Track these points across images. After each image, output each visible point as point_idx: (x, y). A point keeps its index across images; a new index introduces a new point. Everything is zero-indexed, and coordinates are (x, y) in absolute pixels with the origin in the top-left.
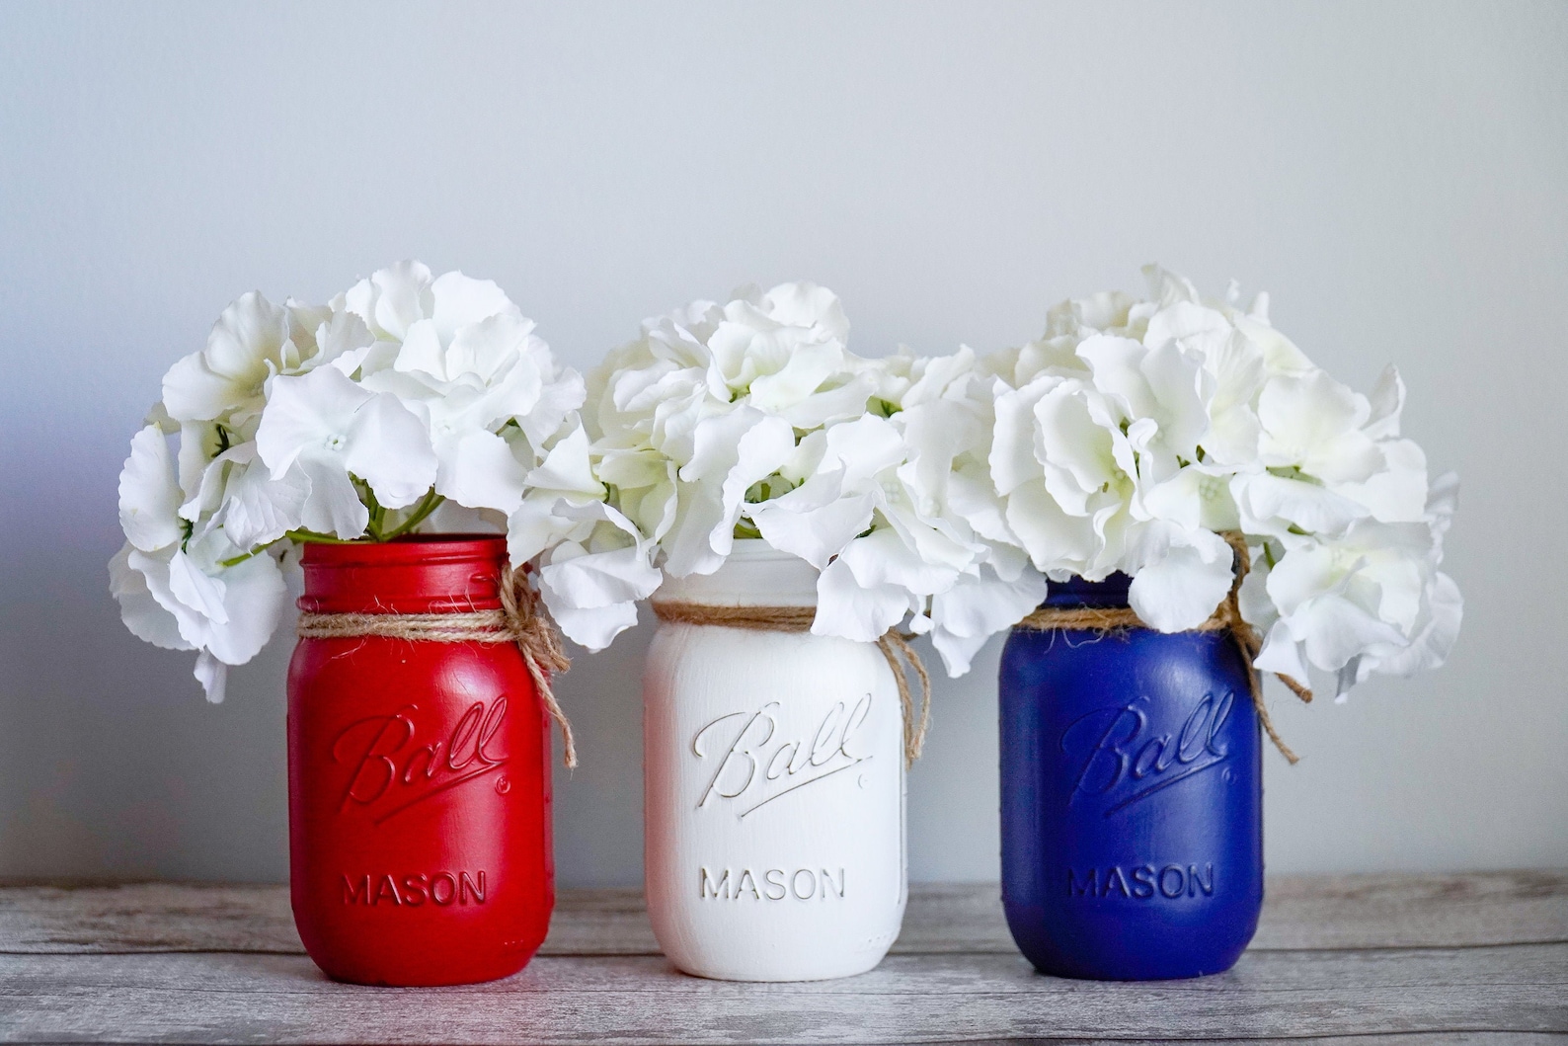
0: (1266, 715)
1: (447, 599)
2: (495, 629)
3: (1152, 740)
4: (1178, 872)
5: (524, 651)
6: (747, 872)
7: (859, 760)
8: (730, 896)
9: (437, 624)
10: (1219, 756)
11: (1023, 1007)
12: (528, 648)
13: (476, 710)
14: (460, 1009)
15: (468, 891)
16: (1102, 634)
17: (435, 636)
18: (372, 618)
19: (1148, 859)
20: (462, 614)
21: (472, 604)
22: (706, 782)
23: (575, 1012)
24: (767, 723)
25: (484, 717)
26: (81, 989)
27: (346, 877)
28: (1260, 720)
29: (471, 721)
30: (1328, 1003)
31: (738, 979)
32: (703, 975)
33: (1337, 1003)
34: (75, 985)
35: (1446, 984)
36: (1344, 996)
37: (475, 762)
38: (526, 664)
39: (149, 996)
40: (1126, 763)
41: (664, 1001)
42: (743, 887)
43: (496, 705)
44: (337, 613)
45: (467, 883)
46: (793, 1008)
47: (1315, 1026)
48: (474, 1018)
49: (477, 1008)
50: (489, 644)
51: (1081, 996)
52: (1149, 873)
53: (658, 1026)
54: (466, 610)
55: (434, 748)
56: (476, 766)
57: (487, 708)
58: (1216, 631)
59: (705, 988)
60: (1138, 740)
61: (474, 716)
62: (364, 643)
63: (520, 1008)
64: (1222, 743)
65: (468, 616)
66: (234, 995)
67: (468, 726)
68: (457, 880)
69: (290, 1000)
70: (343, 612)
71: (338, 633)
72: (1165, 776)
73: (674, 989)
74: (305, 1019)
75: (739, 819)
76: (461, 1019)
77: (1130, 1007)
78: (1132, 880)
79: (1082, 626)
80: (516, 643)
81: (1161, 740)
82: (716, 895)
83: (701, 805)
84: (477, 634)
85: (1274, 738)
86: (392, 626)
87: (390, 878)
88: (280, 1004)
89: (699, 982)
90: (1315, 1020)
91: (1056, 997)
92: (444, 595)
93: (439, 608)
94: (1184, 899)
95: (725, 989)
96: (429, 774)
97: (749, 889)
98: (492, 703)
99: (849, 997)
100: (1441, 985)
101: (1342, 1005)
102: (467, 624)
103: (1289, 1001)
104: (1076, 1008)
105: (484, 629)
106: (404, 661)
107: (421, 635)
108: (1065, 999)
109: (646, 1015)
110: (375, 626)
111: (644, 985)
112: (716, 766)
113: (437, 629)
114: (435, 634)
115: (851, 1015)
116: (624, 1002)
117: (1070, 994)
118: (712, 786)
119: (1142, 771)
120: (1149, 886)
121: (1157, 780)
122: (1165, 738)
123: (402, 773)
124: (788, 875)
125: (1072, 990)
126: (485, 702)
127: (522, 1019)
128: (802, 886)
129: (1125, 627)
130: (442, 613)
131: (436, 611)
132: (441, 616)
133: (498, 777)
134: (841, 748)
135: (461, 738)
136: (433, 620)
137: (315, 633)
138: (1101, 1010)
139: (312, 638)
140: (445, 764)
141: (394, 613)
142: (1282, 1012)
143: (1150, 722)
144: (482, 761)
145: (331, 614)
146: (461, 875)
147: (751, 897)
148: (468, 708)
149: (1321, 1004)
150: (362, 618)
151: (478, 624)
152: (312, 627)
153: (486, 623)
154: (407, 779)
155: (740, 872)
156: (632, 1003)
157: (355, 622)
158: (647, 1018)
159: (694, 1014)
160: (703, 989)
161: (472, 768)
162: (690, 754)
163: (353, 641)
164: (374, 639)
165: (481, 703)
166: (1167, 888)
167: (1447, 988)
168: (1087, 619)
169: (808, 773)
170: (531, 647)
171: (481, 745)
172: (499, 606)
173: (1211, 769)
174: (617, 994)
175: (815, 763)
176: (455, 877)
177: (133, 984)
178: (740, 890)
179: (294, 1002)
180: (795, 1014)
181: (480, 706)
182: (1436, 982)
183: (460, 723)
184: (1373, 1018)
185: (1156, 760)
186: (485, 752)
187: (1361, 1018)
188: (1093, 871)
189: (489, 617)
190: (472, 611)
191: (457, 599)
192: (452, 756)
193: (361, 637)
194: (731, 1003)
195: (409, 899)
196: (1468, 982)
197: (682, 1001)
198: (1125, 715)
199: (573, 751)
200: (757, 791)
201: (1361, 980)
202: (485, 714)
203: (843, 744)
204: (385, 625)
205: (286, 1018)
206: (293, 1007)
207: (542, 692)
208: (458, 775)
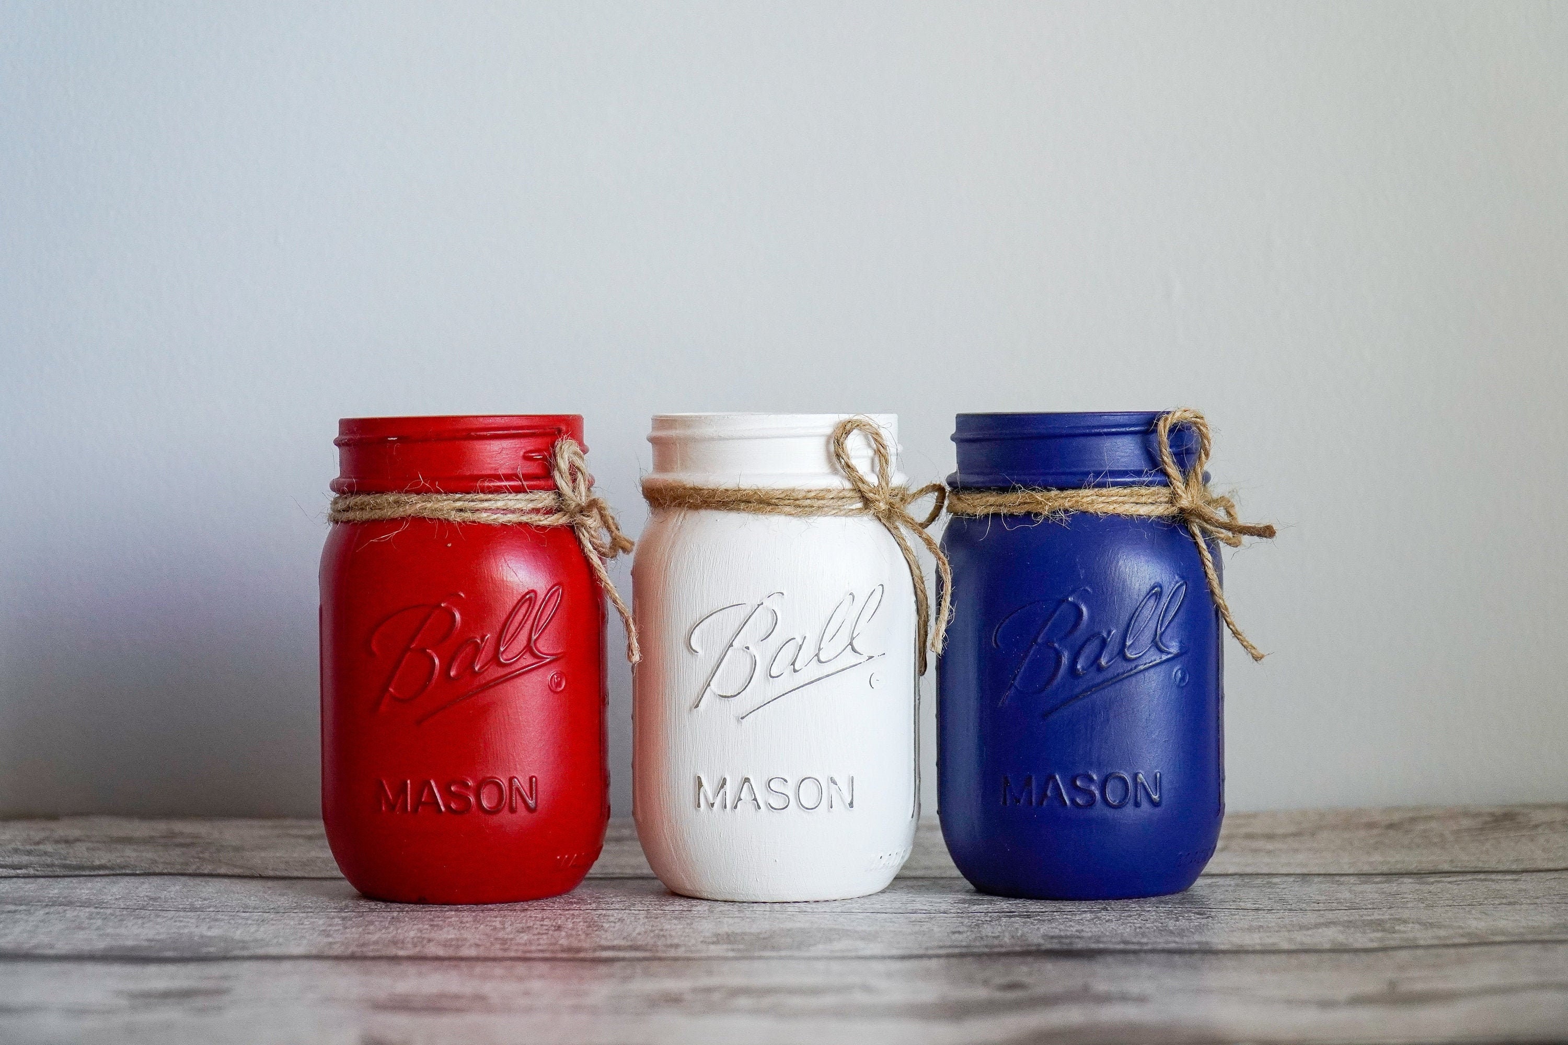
0: (1227, 609)
1: (498, 478)
2: (549, 511)
3: (1093, 636)
4: (1123, 780)
5: (581, 536)
6: (747, 780)
7: (871, 657)
8: (728, 806)
9: (486, 505)
10: (1169, 653)
11: (1054, 925)
12: (585, 533)
13: (529, 598)
14: (431, 925)
15: (518, 797)
16: (1041, 520)
17: (484, 517)
18: (414, 498)
19: (1091, 764)
20: (514, 494)
21: (525, 483)
22: (702, 681)
23: (559, 928)
24: (770, 617)
25: (537, 608)
26: (12, 908)
27: (384, 782)
28: (1218, 613)
29: (523, 610)
30: (1390, 919)
31: (736, 899)
32: (698, 895)
33: (1399, 919)
34: (7, 903)
35: (1514, 903)
36: (1405, 914)
37: (527, 656)
38: (583, 550)
39: (87, 914)
40: (1065, 660)
41: (657, 918)
42: (742, 796)
43: (550, 594)
44: (376, 493)
45: (517, 789)
46: (798, 925)
47: (1381, 940)
48: (449, 934)
49: (450, 925)
50: (544, 528)
51: (1117, 915)
52: (1091, 780)
53: (651, 942)
54: (518, 490)
55: (482, 639)
56: (528, 660)
57: (541, 596)
58: (1167, 517)
59: (702, 907)
60: (1078, 633)
61: (526, 605)
62: (405, 526)
63: (498, 925)
64: (1172, 638)
65: (520, 496)
66: (182, 914)
67: (519, 617)
68: (507, 784)
69: (243, 918)
70: (382, 491)
71: (377, 514)
72: (1108, 674)
73: (667, 908)
74: (259, 935)
75: (738, 721)
76: (432, 935)
77: (1171, 924)
78: (1072, 787)
79: (1019, 511)
80: (572, 527)
81: (1105, 635)
82: (712, 805)
83: (697, 706)
84: (529, 516)
85: (1236, 634)
86: (436, 506)
87: (433, 783)
88: (232, 922)
89: (694, 902)
90: (1379, 935)
91: (1088, 916)
92: (493, 472)
93: (489, 487)
94: (1129, 809)
95: (721, 908)
96: (477, 669)
97: (751, 798)
98: (545, 592)
99: (860, 916)
100: (1510, 904)
101: (1405, 922)
102: (519, 506)
103: (1346, 918)
104: (1112, 925)
105: (536, 511)
106: (449, 545)
107: (468, 516)
108: (1099, 918)
109: (637, 931)
110: (419, 506)
111: (634, 905)
112: (714, 662)
113: (486, 510)
114: (484, 515)
115: (865, 931)
116: (612, 919)
117: (1104, 913)
118: (709, 685)
119: (1083, 668)
120: (1092, 795)
121: (1100, 678)
122: (1109, 633)
123: (446, 668)
124: (792, 783)
125: (1105, 909)
126: (538, 591)
127: (501, 934)
128: (808, 795)
129: (1066, 511)
130: (491, 492)
131: (483, 490)
132: (490, 496)
133: (549, 674)
134: (851, 644)
135: (512, 629)
136: (482, 501)
137: (351, 515)
138: (1140, 928)
139: (348, 522)
140: (495, 659)
141: (438, 492)
142: (1341, 928)
143: (1092, 617)
144: (534, 655)
145: (369, 494)
146: (511, 780)
147: (751, 807)
148: (519, 597)
149: (1382, 921)
150: (404, 498)
151: (531, 506)
152: (348, 509)
153: (540, 506)
154: (452, 673)
155: (739, 779)
156: (621, 920)
157: (396, 502)
158: (639, 934)
159: (691, 930)
160: (699, 908)
161: (523, 663)
162: (685, 650)
163: (395, 522)
164: (418, 521)
165: (533, 591)
166: (1110, 798)
167: (1518, 907)
168: (1025, 503)
169: (814, 671)
170: (588, 532)
171: (534, 638)
172: (554, 488)
173: (1158, 669)
174: (604, 912)
175: (822, 659)
176: (505, 784)
177: (70, 903)
178: (740, 799)
179: (247, 919)
180: (802, 931)
181: (532, 595)
182: (1504, 901)
183: (511, 614)
184: (1442, 933)
185: (1098, 656)
186: (538, 645)
187: (1430, 933)
188: (1030, 778)
189: (545, 499)
190: (525, 492)
191: (508, 477)
192: (502, 649)
193: (403, 518)
194: (731, 921)
195: (453, 806)
196: (1538, 901)
197: (676, 918)
198: (1064, 606)
199: (637, 644)
200: (759, 690)
201: (1421, 900)
202: (539, 603)
203: (852, 639)
204: (429, 505)
205: (238, 934)
206: (246, 924)
207: (601, 580)
208: (509, 670)
